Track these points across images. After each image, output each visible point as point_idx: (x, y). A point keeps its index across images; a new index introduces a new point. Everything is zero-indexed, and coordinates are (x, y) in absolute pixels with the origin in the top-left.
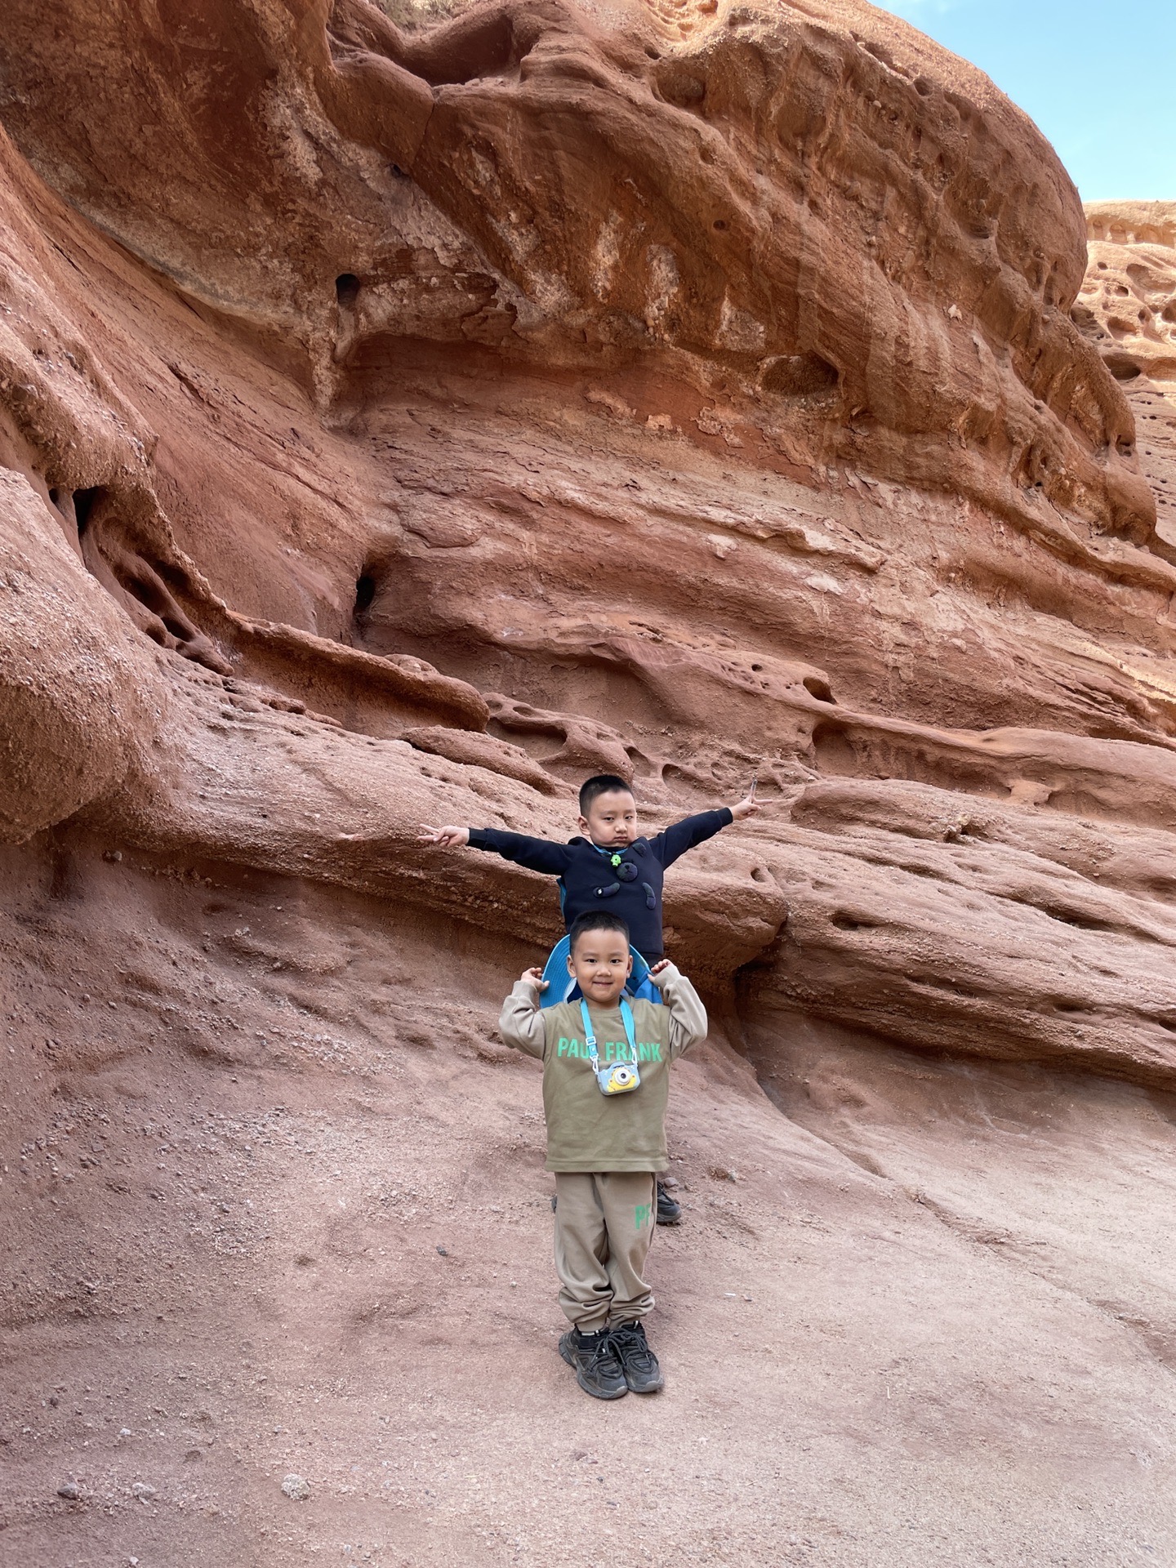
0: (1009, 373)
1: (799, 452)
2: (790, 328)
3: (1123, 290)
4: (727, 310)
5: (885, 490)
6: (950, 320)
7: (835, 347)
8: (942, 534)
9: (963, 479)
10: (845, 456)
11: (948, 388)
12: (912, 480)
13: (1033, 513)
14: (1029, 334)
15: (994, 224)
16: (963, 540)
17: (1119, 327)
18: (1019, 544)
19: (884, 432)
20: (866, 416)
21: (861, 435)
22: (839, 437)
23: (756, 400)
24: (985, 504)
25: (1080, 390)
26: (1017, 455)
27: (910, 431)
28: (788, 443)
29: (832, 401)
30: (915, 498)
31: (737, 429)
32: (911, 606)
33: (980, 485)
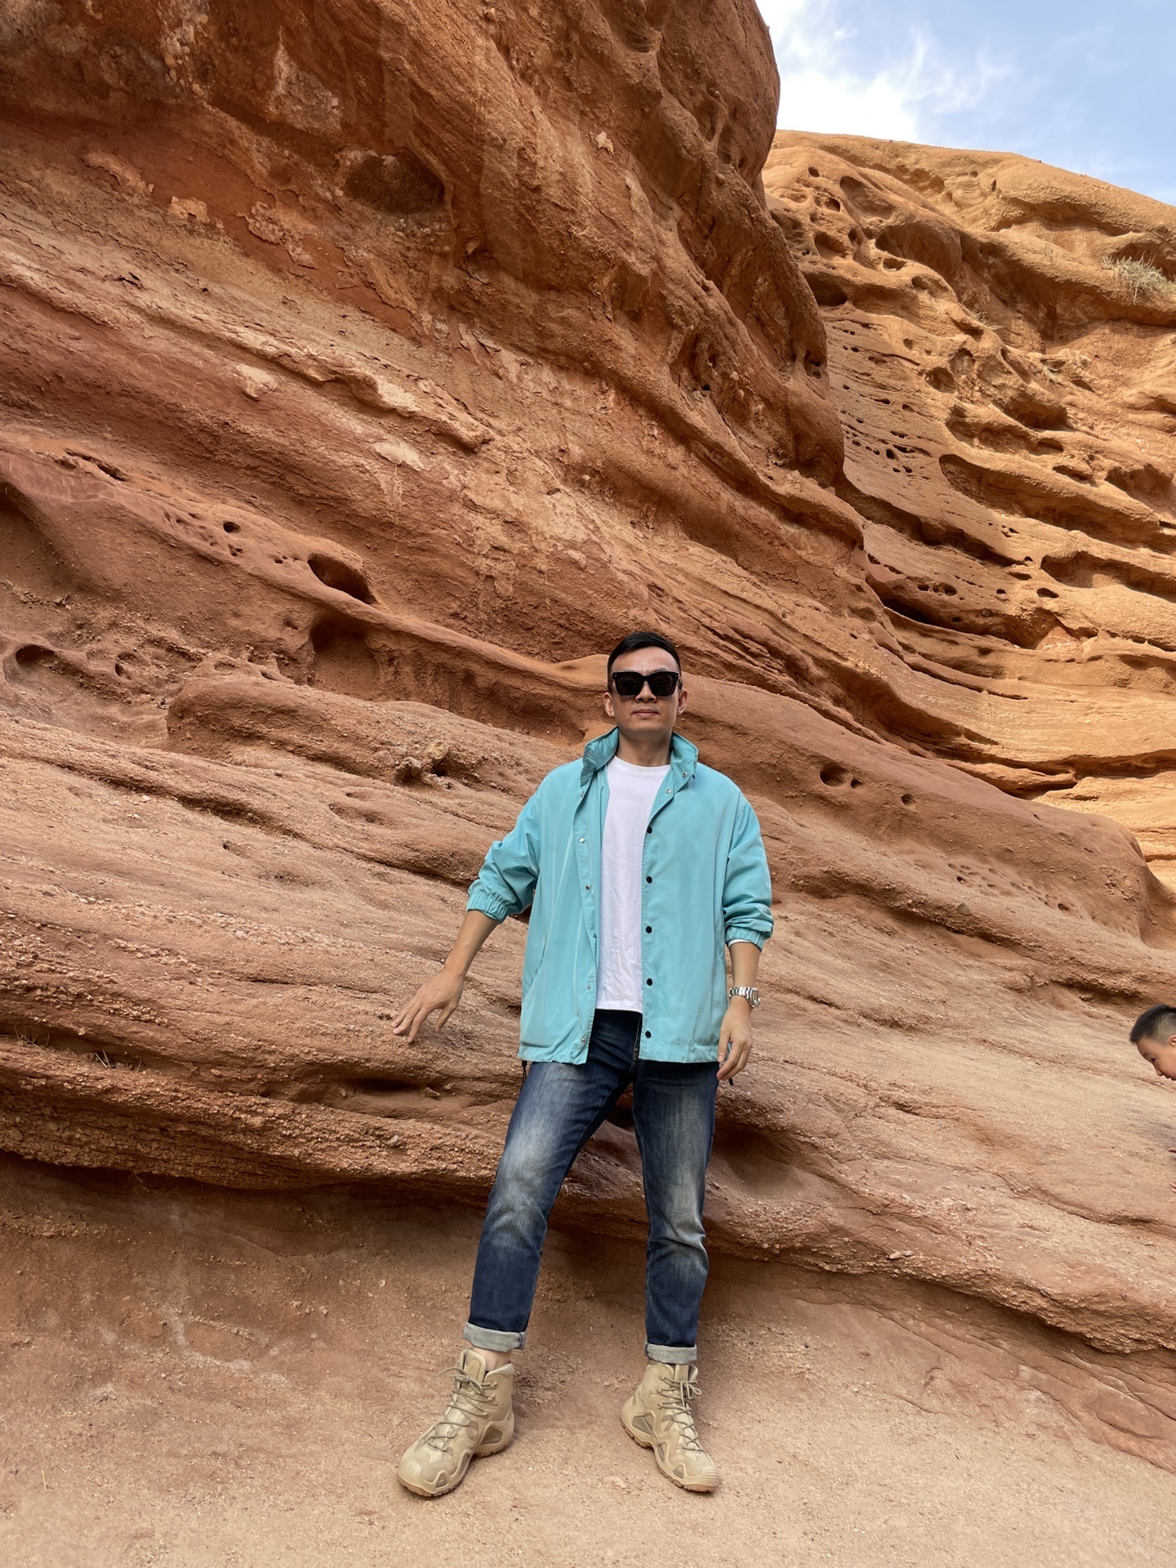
0: (671, 237)
1: (395, 288)
2: (373, 106)
3: (834, 204)
4: (282, 64)
5: (509, 360)
6: (599, 150)
7: (436, 147)
8: (575, 424)
9: (608, 359)
10: (459, 306)
11: (587, 232)
12: (543, 352)
13: (695, 418)
14: (699, 190)
15: (656, 36)
16: (604, 437)
17: (826, 244)
18: (676, 454)
19: (509, 282)
20: (484, 256)
21: (479, 281)
22: (450, 279)
23: (336, 208)
24: (636, 397)
25: (762, 284)
26: (676, 342)
27: (542, 286)
28: (380, 275)
29: (436, 226)
30: (547, 375)
31: (307, 241)
32: (518, 501)
33: (629, 370)
